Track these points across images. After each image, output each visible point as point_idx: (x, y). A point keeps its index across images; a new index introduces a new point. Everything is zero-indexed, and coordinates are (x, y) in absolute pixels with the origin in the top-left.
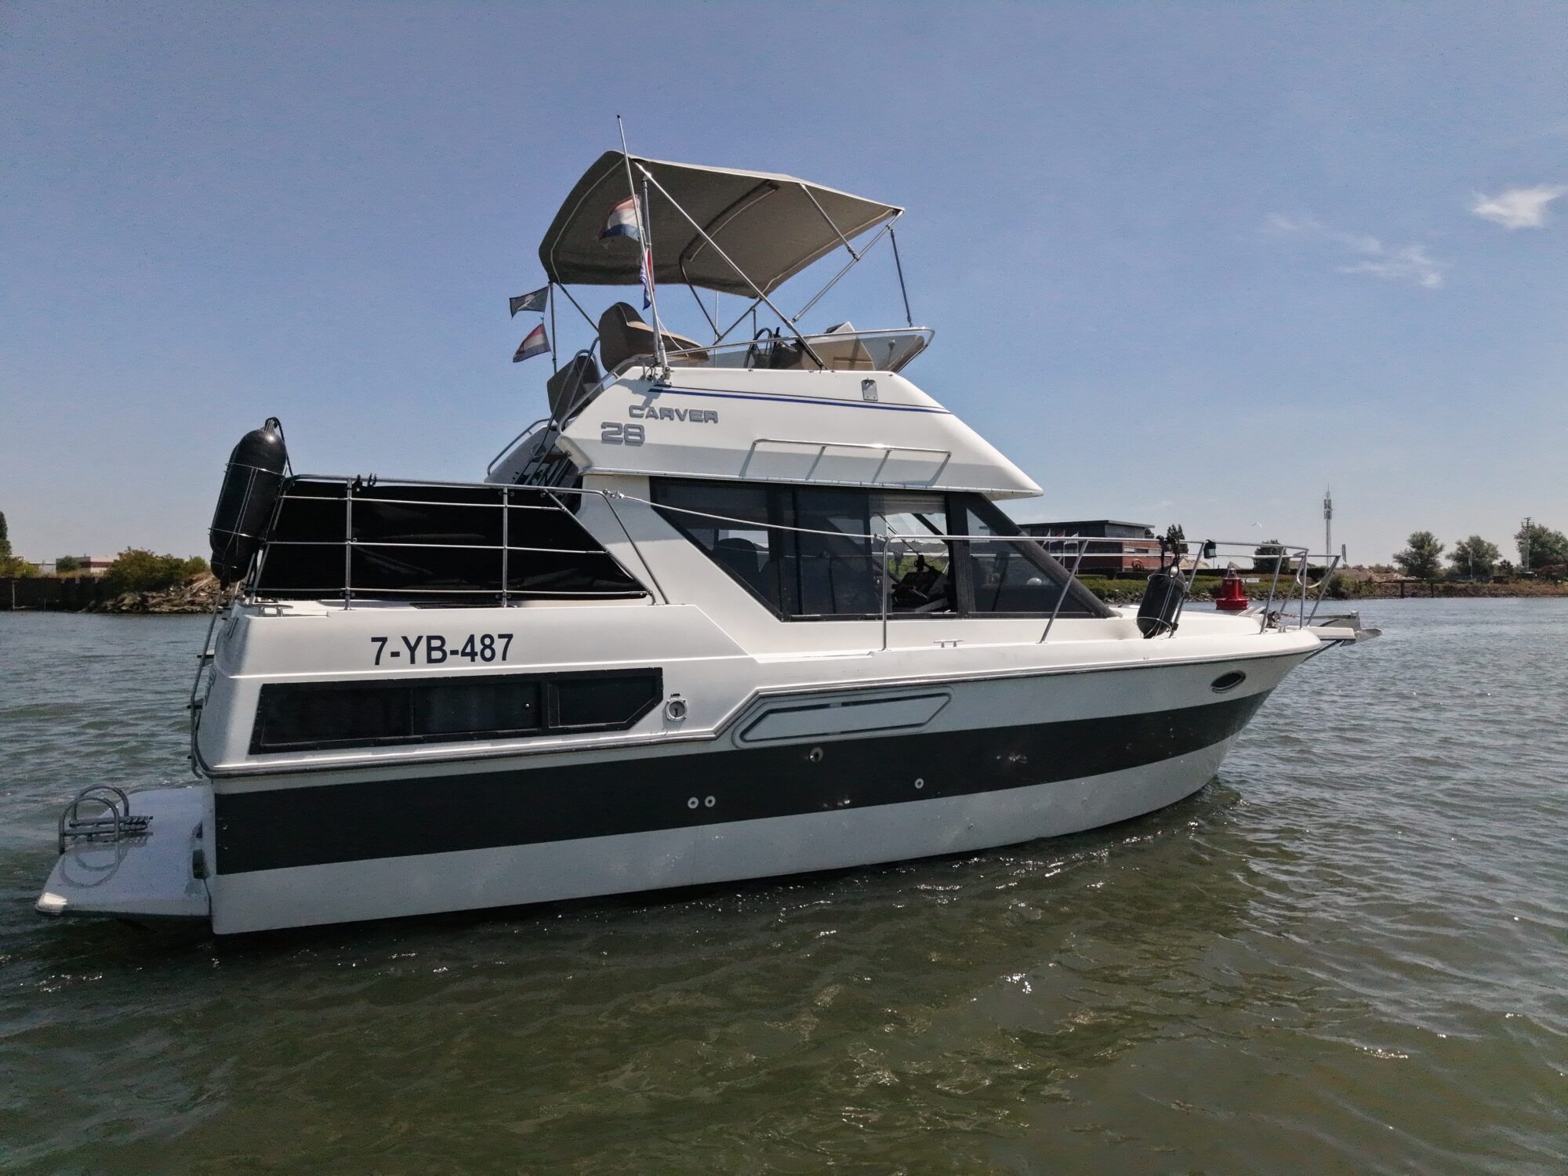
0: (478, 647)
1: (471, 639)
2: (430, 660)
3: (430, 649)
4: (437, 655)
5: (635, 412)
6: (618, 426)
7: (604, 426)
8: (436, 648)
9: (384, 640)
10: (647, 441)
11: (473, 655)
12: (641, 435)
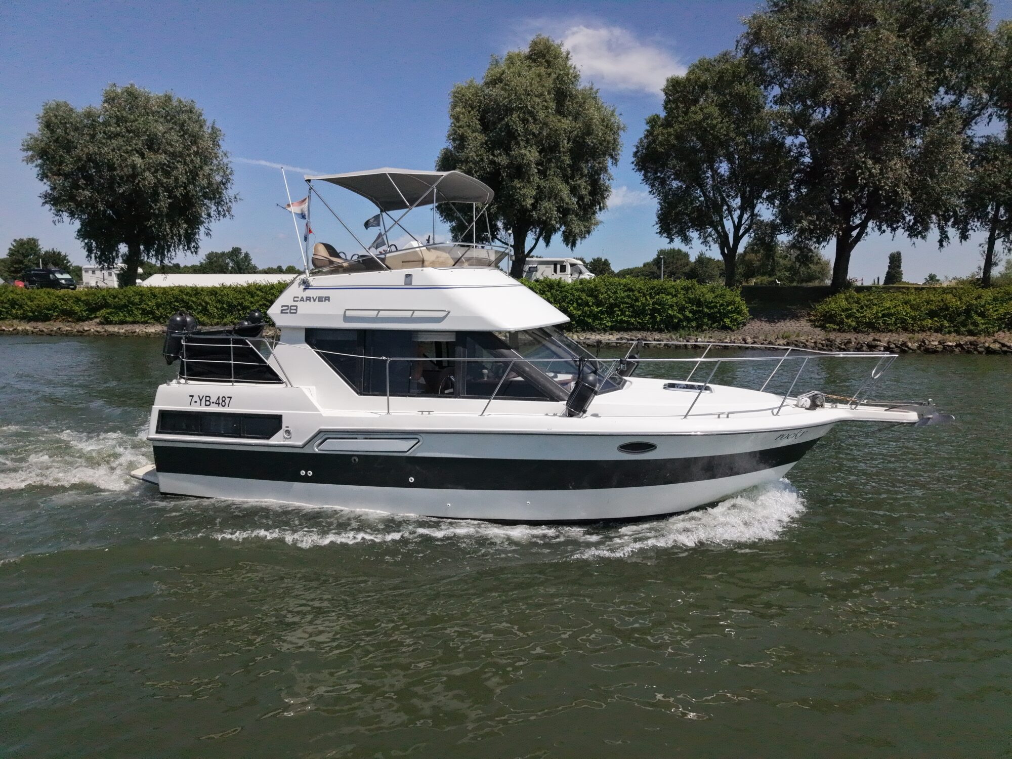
0: (221, 401)
1: (219, 398)
2: (206, 405)
3: (206, 401)
4: (208, 403)
5: (296, 299)
6: (288, 306)
7: (282, 306)
8: (207, 400)
9: (193, 396)
10: (299, 311)
11: (219, 404)
12: (296, 310)
